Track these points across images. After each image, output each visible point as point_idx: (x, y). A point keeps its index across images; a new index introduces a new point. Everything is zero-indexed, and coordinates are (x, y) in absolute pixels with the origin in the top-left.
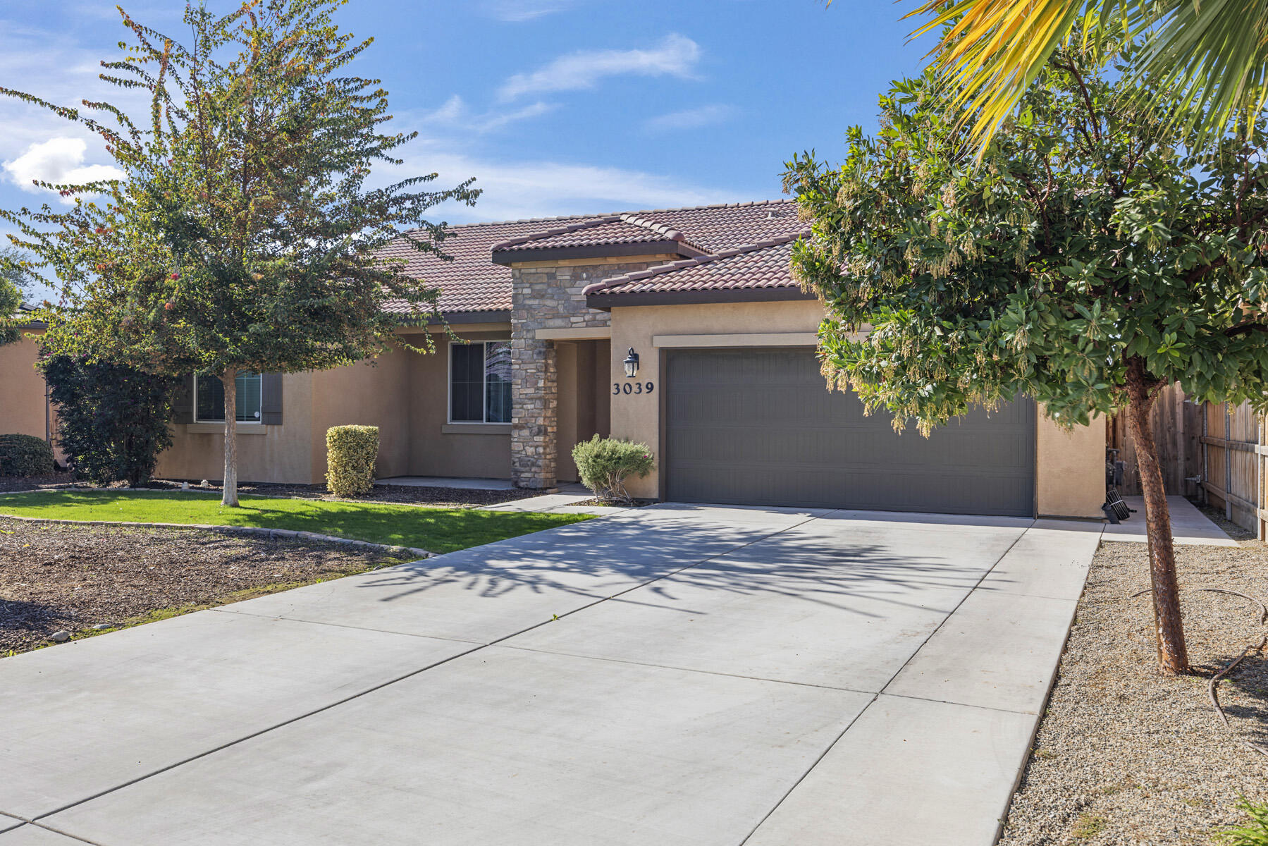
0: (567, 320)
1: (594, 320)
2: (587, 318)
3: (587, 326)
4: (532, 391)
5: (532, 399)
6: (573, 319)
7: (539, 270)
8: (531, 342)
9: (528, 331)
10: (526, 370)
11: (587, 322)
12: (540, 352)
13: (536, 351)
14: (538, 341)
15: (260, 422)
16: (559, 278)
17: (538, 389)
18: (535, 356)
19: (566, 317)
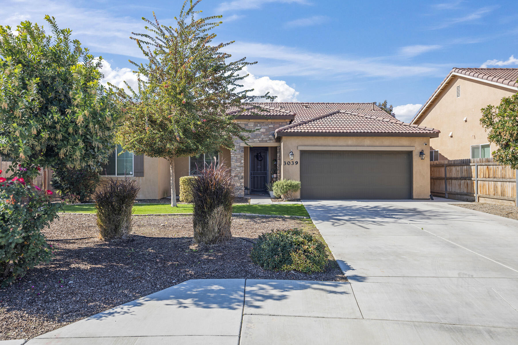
0: (252, 140)
1: (263, 140)
2: (260, 139)
3: (260, 142)
4: (239, 164)
5: (239, 167)
6: (255, 140)
7: (241, 122)
8: (238, 147)
9: (237, 143)
10: (237, 157)
11: (260, 141)
12: (242, 151)
13: (241, 150)
14: (242, 147)
15: (133, 176)
16: (249, 125)
17: (242, 163)
18: (240, 152)
19: (252, 139)
